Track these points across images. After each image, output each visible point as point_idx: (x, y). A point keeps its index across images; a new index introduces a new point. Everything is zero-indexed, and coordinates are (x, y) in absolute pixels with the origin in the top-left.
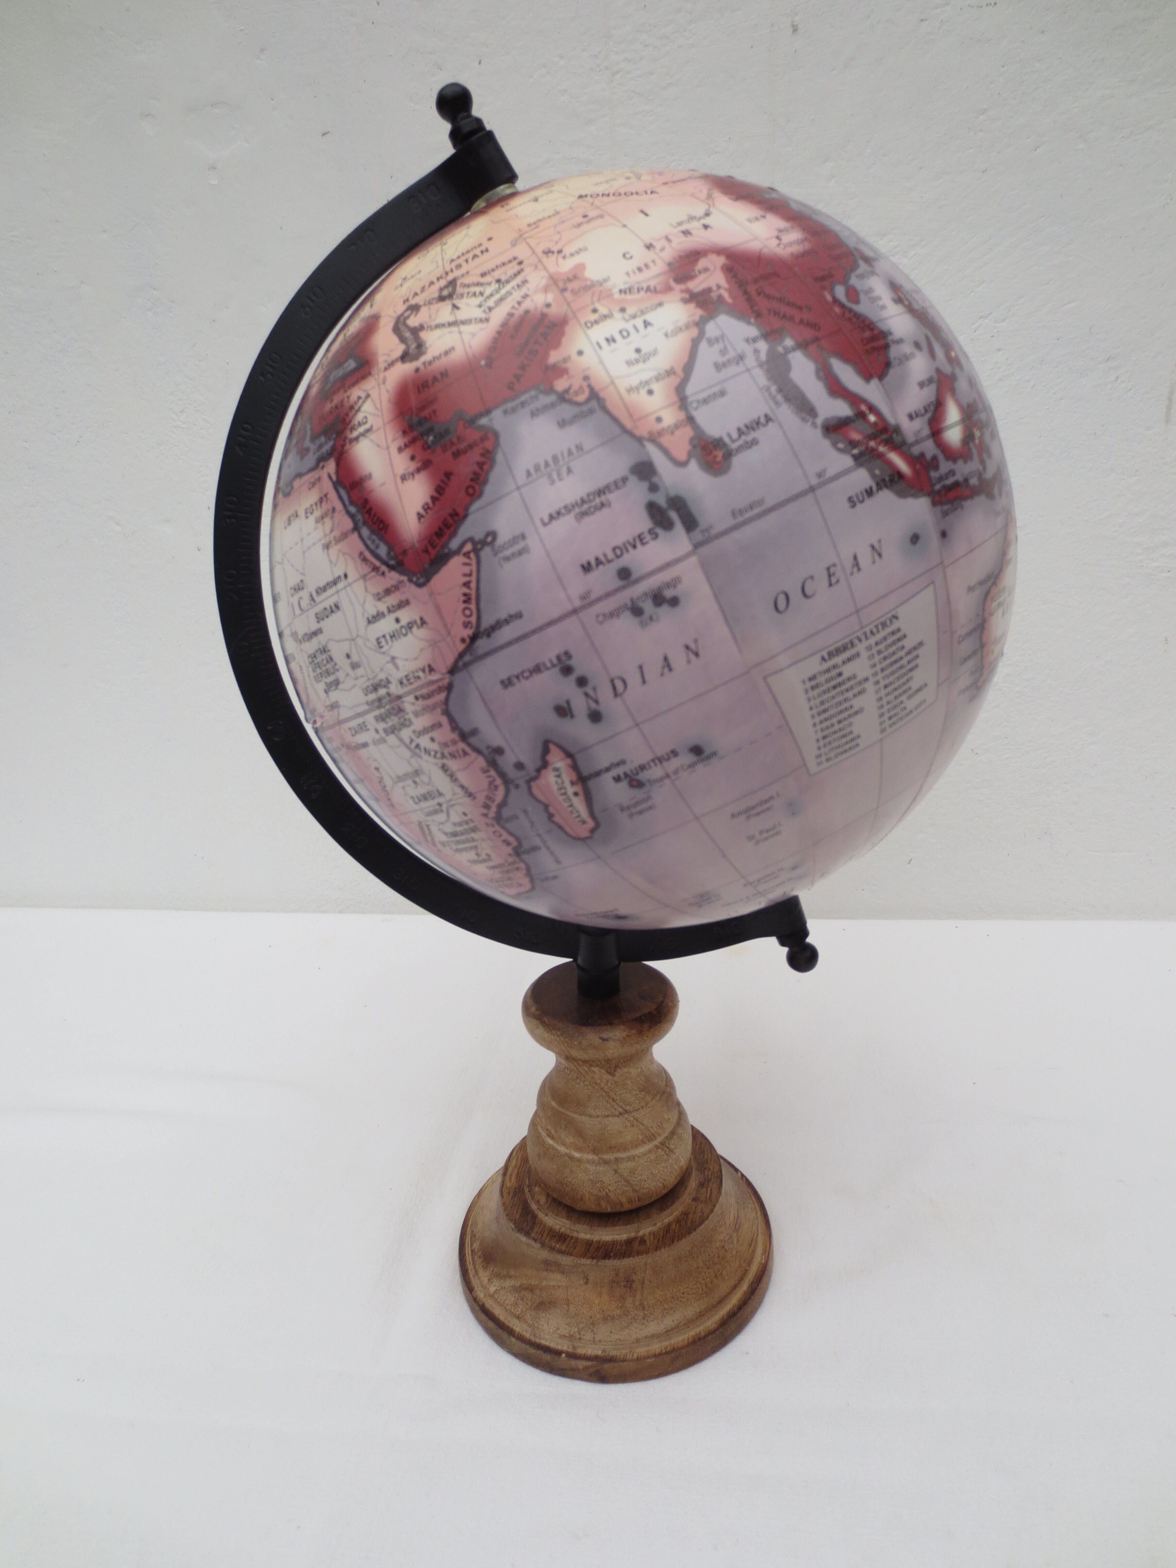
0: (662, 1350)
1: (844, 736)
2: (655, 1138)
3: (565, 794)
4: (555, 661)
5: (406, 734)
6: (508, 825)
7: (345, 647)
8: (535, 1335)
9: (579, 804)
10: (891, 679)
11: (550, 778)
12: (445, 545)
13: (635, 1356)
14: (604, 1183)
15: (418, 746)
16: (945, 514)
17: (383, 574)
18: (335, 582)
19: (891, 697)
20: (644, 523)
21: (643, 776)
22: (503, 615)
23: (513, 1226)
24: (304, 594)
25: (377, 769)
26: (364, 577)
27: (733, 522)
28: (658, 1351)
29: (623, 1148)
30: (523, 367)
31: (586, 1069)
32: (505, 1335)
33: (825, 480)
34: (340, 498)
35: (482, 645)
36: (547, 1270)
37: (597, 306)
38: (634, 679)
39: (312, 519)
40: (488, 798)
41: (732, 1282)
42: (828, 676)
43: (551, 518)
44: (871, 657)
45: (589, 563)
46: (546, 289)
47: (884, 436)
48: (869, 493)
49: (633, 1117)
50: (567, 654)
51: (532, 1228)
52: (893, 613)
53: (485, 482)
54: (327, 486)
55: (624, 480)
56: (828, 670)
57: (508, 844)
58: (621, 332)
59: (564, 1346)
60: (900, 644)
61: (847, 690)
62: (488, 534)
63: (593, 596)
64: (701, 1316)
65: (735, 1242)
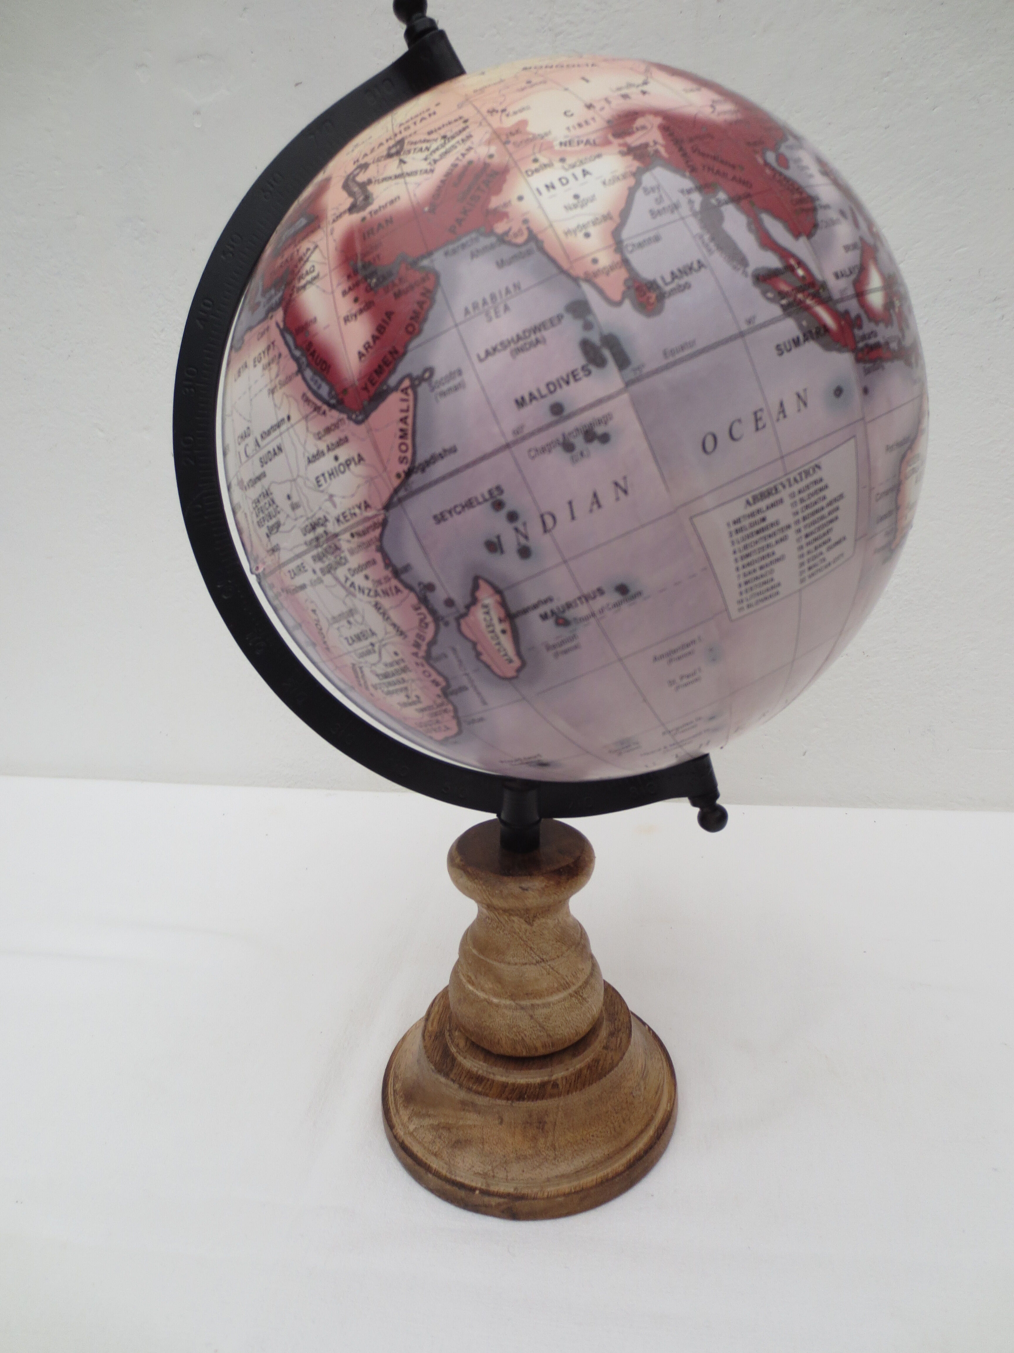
0: (571, 1190)
1: (765, 583)
2: (569, 987)
3: (493, 631)
4: (487, 496)
5: (341, 572)
6: (438, 665)
7: (287, 488)
8: (451, 1172)
9: (507, 643)
10: (813, 528)
11: (478, 614)
12: (385, 381)
13: (546, 1194)
14: (520, 1027)
15: (352, 585)
16: (867, 372)
17: (324, 413)
18: (278, 425)
19: (811, 547)
20: (578, 360)
21: (569, 614)
22: (438, 450)
23: (433, 1067)
24: (250, 441)
25: (314, 611)
26: (306, 418)
27: (664, 362)
28: (567, 1191)
29: (538, 995)
30: (465, 212)
31: (506, 918)
32: (422, 1171)
33: (754, 326)
34: (287, 343)
35: (417, 479)
36: (464, 1110)
37: (538, 156)
38: (563, 515)
39: (260, 366)
40: (419, 636)
41: (639, 1128)
42: (752, 520)
43: (488, 354)
44: (794, 504)
45: (523, 398)
46: (489, 142)
47: (812, 291)
48: (796, 342)
49: (550, 966)
50: (499, 489)
51: (451, 1070)
52: (816, 462)
53: (425, 320)
54: (275, 334)
55: (560, 318)
56: (752, 515)
57: (436, 683)
58: (560, 179)
59: (478, 1183)
60: (821, 494)
61: (770, 536)
62: (426, 370)
63: (526, 431)
64: (609, 1158)
65: (642, 1089)
